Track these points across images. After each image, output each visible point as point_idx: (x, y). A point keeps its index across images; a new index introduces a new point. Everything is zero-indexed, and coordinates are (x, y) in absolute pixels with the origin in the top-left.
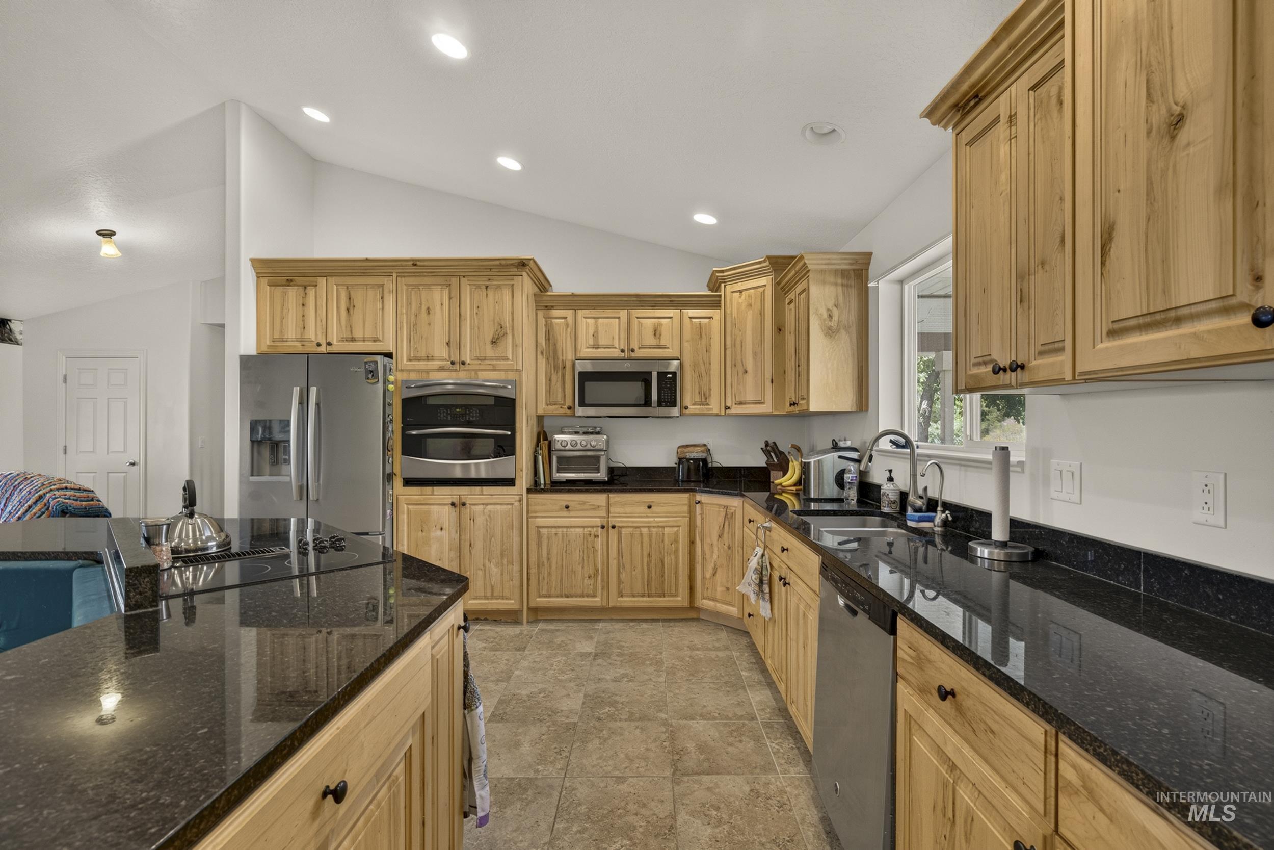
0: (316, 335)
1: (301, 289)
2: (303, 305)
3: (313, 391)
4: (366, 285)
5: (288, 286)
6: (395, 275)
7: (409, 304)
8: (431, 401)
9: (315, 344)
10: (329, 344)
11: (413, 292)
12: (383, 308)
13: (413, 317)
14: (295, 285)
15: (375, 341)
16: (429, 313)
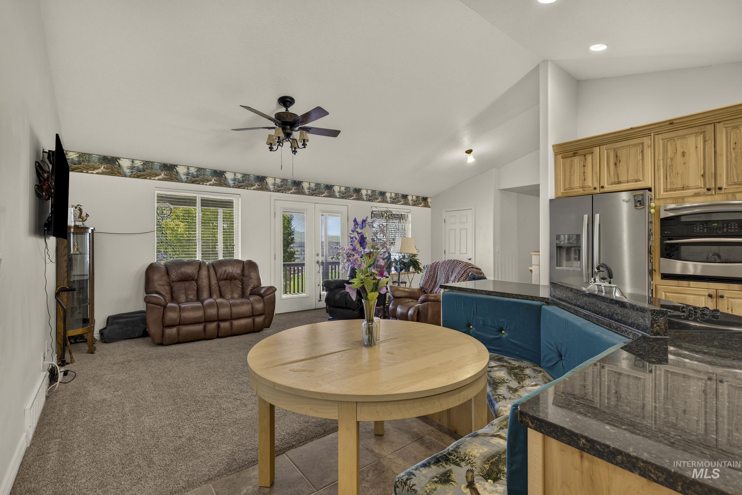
0: (593, 183)
1: (582, 157)
2: (584, 166)
3: (597, 216)
4: (629, 145)
5: (575, 156)
6: (652, 134)
7: (665, 151)
8: (683, 219)
9: (592, 188)
10: (603, 187)
11: (669, 143)
12: (643, 159)
13: (669, 161)
14: (578, 155)
15: (636, 181)
16: (684, 156)
